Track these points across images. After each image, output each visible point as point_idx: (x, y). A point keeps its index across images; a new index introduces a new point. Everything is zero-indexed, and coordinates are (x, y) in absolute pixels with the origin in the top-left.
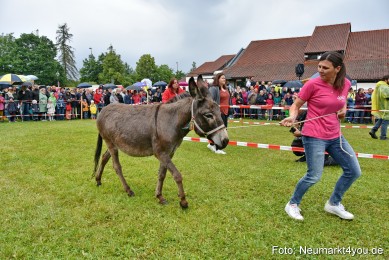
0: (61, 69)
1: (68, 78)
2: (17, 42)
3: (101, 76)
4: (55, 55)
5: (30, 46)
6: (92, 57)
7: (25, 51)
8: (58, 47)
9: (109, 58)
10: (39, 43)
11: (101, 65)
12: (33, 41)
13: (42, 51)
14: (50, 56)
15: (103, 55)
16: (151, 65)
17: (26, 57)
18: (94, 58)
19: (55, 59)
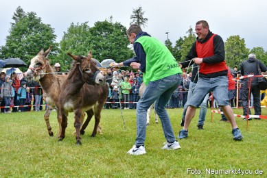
2: (91, 31)
4: (128, 42)
5: (104, 34)
6: (168, 43)
7: (99, 40)
9: (188, 43)
10: (112, 30)
11: (178, 51)
12: (107, 29)
13: (116, 39)
14: (123, 44)
15: (181, 39)
16: (240, 48)
17: (99, 47)
18: (171, 44)
19: (128, 47)
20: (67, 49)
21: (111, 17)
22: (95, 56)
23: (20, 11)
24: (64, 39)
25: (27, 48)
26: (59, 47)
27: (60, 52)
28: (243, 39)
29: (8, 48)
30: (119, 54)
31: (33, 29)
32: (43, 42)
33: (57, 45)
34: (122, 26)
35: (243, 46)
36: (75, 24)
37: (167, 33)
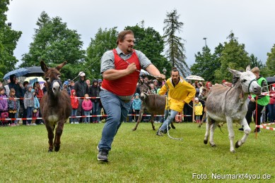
3: (218, 73)
4: (161, 49)
6: (206, 49)
8: (166, 40)
9: (229, 50)
10: (144, 36)
11: (218, 59)
12: (138, 34)
13: (147, 45)
14: (156, 51)
15: (221, 45)
18: (209, 51)
19: (161, 54)
20: (94, 57)
21: (143, 22)
23: (44, 16)
24: (91, 46)
25: (51, 56)
26: (86, 55)
27: (87, 60)
29: (31, 55)
31: (58, 35)
32: (69, 50)
33: (84, 52)
34: (154, 31)
36: (103, 30)
37: (205, 39)
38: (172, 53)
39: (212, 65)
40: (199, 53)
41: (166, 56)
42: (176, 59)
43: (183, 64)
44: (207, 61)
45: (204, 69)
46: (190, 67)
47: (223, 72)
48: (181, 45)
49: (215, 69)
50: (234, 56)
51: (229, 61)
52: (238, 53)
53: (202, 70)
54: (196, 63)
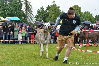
0: (25, 16)
1: (28, 21)
4: (21, 7)
5: (8, 2)
6: (42, 8)
7: (5, 6)
9: (53, 9)
11: (47, 13)
13: (14, 5)
14: (18, 8)
15: (49, 6)
16: (78, 12)
17: (5, 9)
18: (44, 9)
19: (21, 10)
22: (3, 14)
28: (80, 7)
30: (16, 13)
35: (80, 10)
37: (41, 3)
38: (26, 9)
39: (45, 15)
40: (39, 10)
41: (23, 11)
42: (28, 12)
43: (31, 15)
44: (43, 14)
45: (41, 17)
46: (34, 16)
47: (50, 19)
48: (30, 6)
49: (46, 17)
50: (55, 11)
51: (53, 14)
52: (57, 10)
53: (40, 18)
54: (38, 14)
